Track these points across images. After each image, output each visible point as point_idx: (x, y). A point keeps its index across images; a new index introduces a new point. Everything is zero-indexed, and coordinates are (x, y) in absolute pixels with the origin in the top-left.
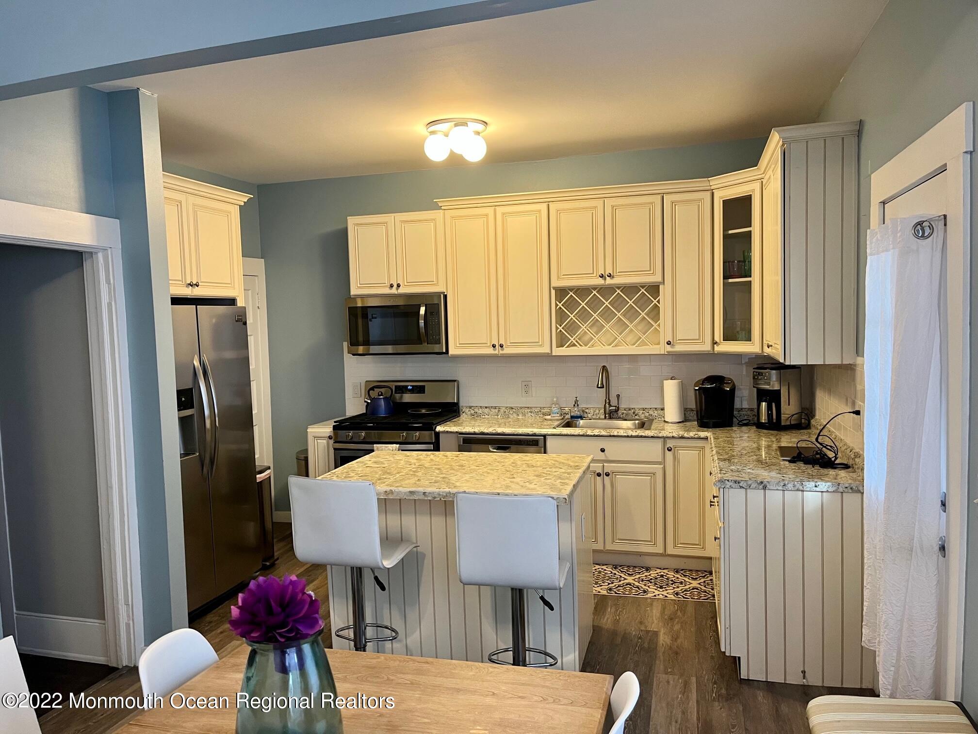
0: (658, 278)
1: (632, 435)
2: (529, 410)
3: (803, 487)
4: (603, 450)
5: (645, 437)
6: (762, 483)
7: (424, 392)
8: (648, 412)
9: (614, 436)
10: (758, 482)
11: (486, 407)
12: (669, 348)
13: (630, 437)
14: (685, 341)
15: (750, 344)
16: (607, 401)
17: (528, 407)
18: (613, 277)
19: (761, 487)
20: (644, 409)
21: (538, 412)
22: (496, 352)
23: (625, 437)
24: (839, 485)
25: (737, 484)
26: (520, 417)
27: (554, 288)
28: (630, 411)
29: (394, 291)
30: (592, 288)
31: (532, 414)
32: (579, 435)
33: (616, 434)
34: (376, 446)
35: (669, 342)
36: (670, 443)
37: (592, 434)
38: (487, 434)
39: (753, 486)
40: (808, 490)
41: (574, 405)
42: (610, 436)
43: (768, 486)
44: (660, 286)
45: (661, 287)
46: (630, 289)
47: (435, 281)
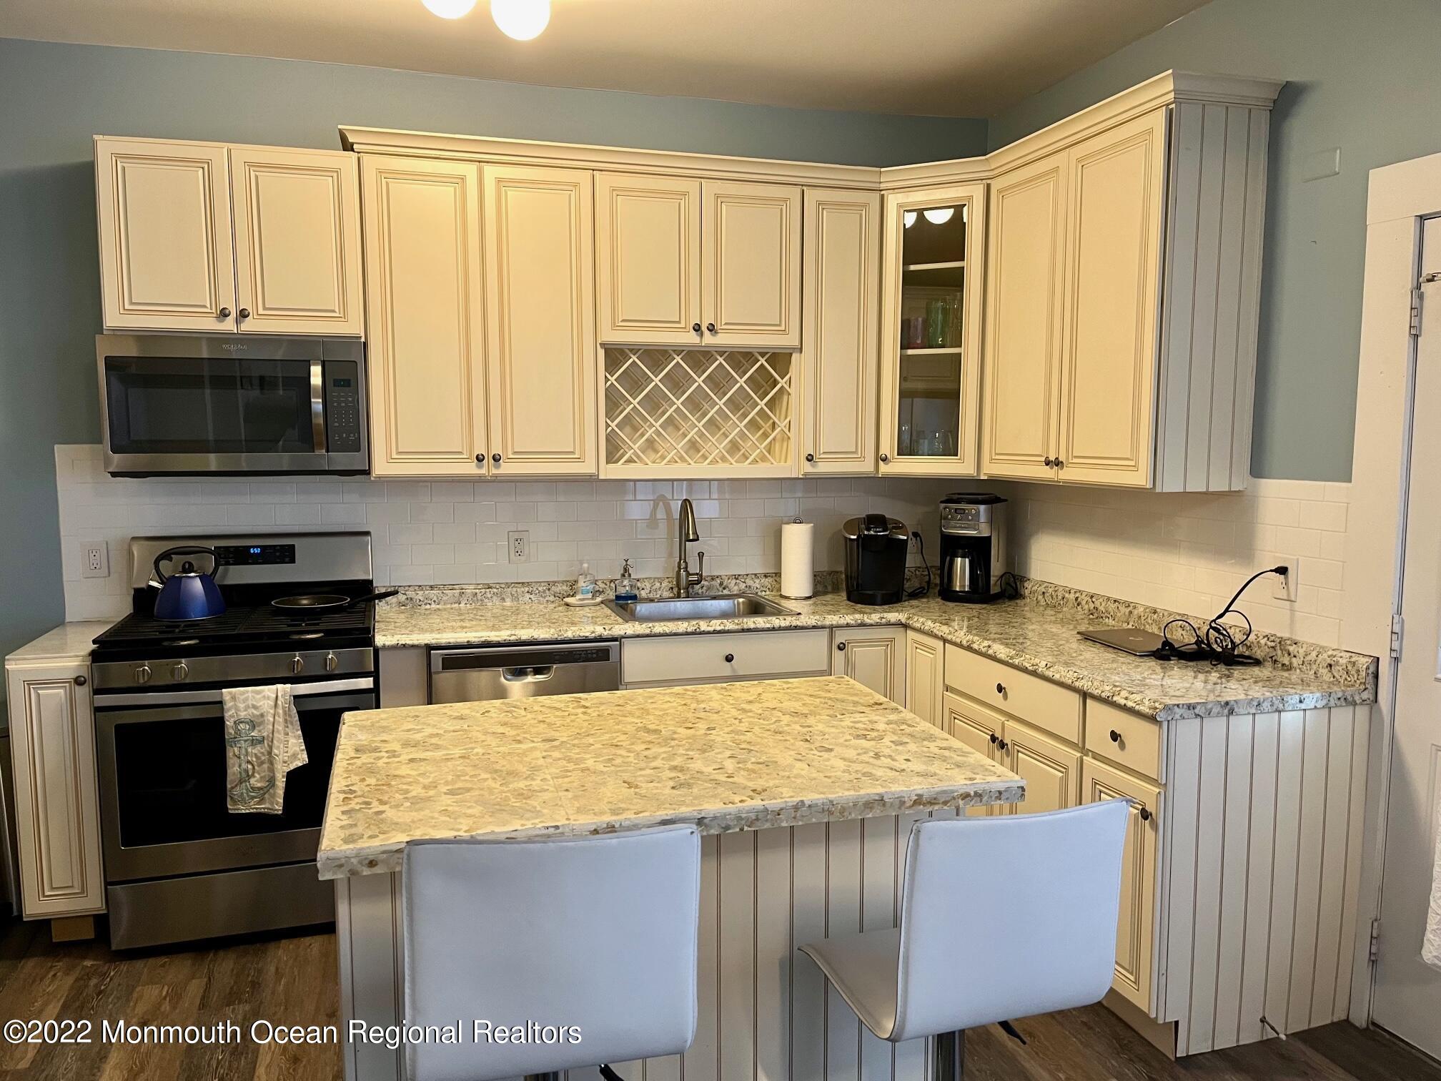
0: (791, 340)
1: (780, 627)
2: (527, 589)
3: (1284, 706)
4: (729, 659)
5: (802, 628)
6: (1227, 703)
7: (293, 561)
8: (744, 582)
9: (749, 630)
10: (1222, 703)
11: (432, 587)
12: (808, 468)
13: (777, 630)
14: (834, 455)
15: (956, 461)
16: (683, 565)
17: (523, 583)
18: (716, 333)
19: (1226, 711)
20: (736, 577)
21: (544, 592)
22: (483, 471)
23: (768, 630)
24: (1330, 696)
25: (1192, 711)
26: (508, 603)
27: (602, 345)
28: (713, 583)
29: (229, 325)
30: (674, 351)
31: (531, 596)
32: (687, 634)
33: (752, 626)
34: (230, 693)
35: (809, 457)
36: (840, 637)
37: (711, 629)
38: (499, 645)
39: (1215, 711)
40: (1290, 709)
41: (623, 575)
42: (743, 630)
43: (1236, 710)
44: (794, 355)
45: (795, 357)
46: (741, 358)
47: (337, 311)
